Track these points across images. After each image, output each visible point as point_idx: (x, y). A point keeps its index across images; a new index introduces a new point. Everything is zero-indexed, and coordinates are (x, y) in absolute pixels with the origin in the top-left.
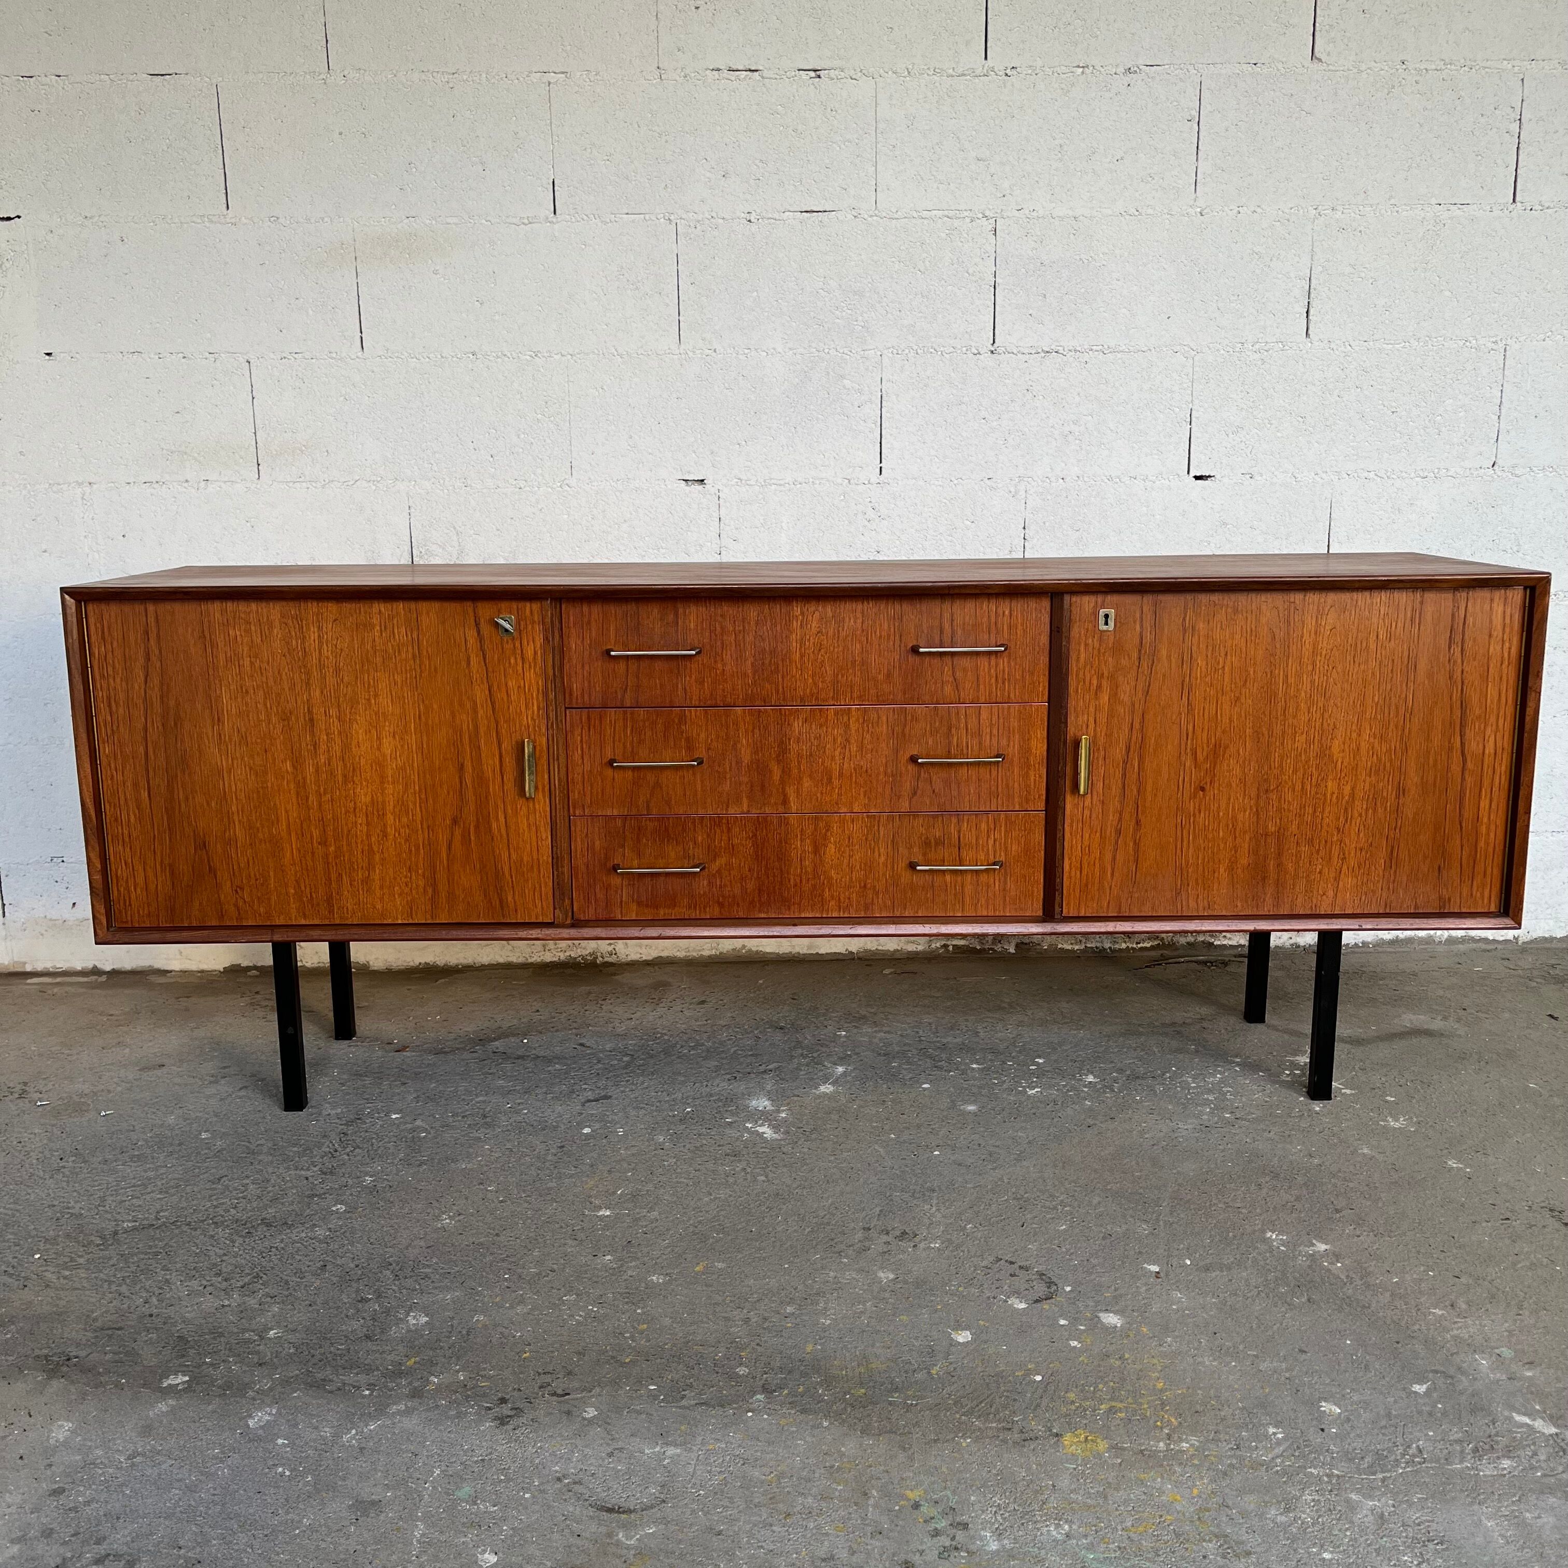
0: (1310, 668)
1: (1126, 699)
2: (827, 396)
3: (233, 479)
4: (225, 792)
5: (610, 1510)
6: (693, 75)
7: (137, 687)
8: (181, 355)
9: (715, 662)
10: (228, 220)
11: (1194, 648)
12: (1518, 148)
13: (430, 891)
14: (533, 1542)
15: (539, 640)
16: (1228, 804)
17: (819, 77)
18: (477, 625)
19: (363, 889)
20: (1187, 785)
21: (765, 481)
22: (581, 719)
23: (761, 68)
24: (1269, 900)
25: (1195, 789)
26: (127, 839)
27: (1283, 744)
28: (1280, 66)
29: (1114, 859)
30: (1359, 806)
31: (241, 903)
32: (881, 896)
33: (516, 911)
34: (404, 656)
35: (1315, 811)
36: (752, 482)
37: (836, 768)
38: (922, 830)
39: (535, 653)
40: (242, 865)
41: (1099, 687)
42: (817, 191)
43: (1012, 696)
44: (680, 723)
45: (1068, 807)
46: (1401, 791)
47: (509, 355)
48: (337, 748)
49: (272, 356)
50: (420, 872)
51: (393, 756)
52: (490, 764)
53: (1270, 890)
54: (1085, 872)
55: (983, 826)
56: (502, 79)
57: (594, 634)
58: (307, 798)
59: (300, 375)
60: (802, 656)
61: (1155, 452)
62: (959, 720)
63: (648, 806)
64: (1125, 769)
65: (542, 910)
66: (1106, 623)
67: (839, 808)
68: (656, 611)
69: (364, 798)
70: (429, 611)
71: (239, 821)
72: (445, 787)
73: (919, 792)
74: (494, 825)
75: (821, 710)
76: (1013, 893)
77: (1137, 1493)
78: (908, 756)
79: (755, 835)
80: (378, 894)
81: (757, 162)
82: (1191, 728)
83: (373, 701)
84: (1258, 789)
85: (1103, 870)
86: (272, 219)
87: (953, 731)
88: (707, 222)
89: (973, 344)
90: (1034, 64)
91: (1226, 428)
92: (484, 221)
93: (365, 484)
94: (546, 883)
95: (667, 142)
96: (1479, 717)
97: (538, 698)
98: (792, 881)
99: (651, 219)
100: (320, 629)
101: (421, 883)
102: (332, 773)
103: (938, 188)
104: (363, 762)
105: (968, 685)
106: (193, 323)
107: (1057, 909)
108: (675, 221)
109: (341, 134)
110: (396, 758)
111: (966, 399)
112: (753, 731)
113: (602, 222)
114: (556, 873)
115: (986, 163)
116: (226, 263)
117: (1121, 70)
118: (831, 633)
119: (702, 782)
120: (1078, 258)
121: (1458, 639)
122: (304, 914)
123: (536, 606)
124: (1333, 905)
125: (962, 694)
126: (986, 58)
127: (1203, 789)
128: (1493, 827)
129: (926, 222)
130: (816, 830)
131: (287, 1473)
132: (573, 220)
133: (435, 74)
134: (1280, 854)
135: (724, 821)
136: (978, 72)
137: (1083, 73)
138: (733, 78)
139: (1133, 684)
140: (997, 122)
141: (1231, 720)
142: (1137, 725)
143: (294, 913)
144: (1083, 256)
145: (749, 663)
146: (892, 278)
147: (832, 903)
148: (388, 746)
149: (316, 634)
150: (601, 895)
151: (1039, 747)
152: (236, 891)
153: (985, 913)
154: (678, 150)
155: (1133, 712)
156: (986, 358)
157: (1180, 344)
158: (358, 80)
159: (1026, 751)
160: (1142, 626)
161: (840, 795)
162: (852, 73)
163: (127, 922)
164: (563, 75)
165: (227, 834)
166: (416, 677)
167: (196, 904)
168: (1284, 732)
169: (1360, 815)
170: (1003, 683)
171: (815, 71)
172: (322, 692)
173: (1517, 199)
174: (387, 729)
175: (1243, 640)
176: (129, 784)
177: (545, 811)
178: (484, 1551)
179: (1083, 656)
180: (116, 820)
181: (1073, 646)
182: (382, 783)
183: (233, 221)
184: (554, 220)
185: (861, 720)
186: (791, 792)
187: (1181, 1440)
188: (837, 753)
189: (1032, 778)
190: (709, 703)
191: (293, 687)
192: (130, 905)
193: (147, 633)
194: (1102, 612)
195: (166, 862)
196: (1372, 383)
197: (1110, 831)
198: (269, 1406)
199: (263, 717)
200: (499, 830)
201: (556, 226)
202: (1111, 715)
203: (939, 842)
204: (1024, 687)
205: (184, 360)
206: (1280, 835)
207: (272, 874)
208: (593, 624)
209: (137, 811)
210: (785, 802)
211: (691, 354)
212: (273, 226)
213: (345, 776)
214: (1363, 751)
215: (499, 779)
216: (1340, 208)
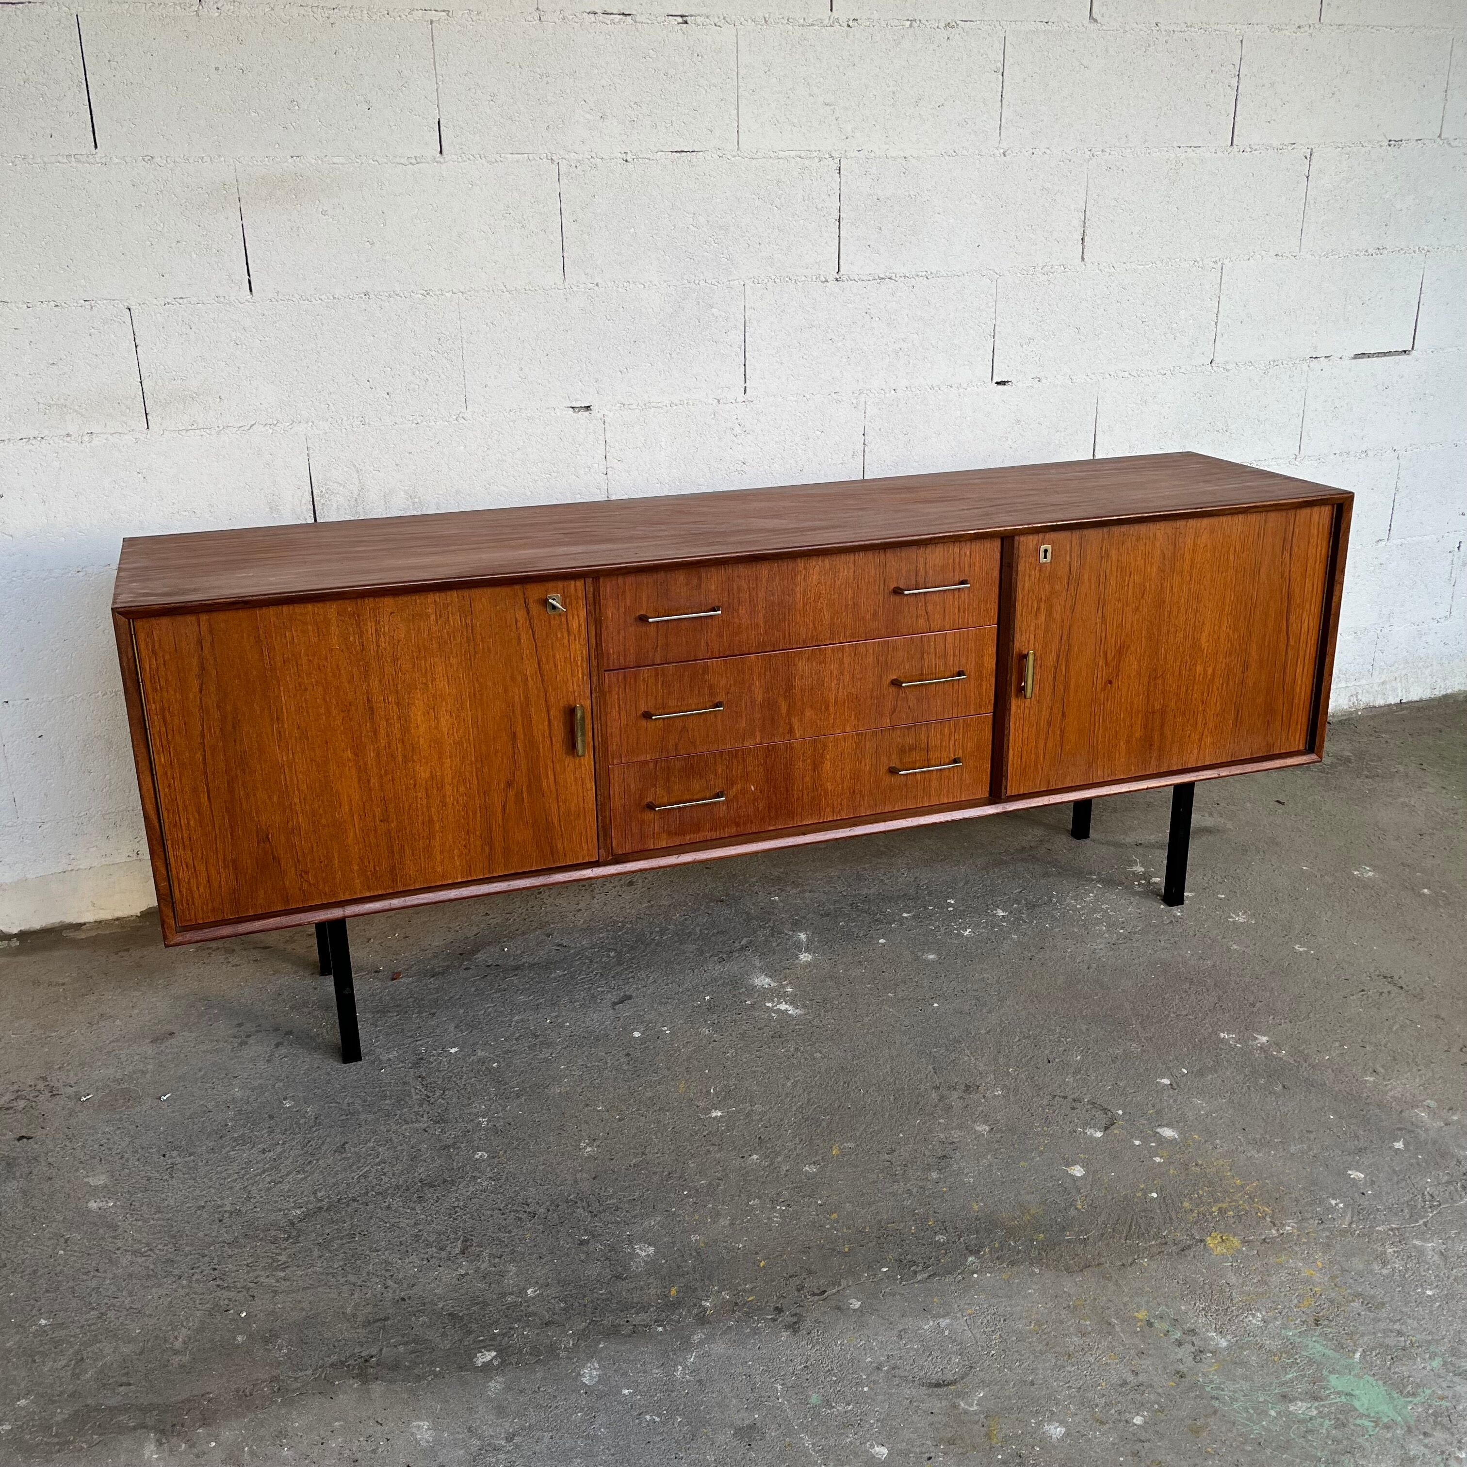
0: (1188, 578)
1: (1058, 617)
2: (698, 323)
3: (120, 431)
4: (287, 786)
5: (938, 1385)
6: (571, 17)
7: (191, 696)
8: (53, 304)
9: (733, 617)
10: (98, 160)
11: (1108, 571)
12: (1236, 100)
13: (487, 849)
14: (903, 1428)
15: (583, 613)
16: (1128, 691)
17: (686, 22)
18: (527, 605)
19: (424, 856)
20: (1099, 680)
21: (645, 405)
22: (618, 680)
23: (634, 12)
24: (1154, 762)
25: (1105, 683)
26: (187, 843)
27: (1167, 640)
28: (1066, 25)
29: (1046, 744)
30: (1218, 681)
31: (305, 886)
32: (866, 798)
33: (565, 855)
34: (459, 640)
35: (1187, 690)
36: (634, 407)
37: (832, 697)
38: (899, 740)
39: (580, 626)
40: (306, 851)
41: (1039, 609)
42: (686, 132)
43: (970, 621)
44: (704, 674)
45: (1013, 708)
46: (1246, 666)
47: (401, 294)
48: (397, 732)
49: (155, 301)
50: (478, 833)
51: (451, 732)
52: (540, 728)
53: (1155, 754)
54: (1024, 760)
55: (946, 731)
56: (383, 15)
57: (628, 603)
58: (369, 781)
59: (186, 320)
60: (804, 605)
61: (966, 363)
62: (929, 646)
63: (676, 749)
64: (1055, 674)
65: (589, 850)
66: (1045, 557)
67: (835, 730)
68: (682, 578)
69: (423, 773)
70: (483, 598)
71: (302, 810)
72: (500, 755)
73: (898, 709)
74: (545, 783)
75: (820, 650)
76: (967, 782)
77: (1283, 1275)
78: (889, 681)
79: (765, 762)
80: (438, 859)
81: (632, 103)
82: (1103, 635)
83: (430, 685)
84: (1149, 677)
85: (1037, 755)
86: (146, 158)
87: (925, 655)
88: (587, 161)
89: (822, 273)
90: (872, 17)
91: (1020, 340)
92: (371, 161)
93: (261, 428)
94: (591, 827)
95: (548, 83)
96: (1299, 606)
97: (582, 666)
98: (796, 796)
99: (534, 159)
100: (377, 622)
101: (479, 843)
102: (393, 756)
103: (792, 130)
104: (422, 741)
105: (937, 616)
106: (64, 269)
107: (1003, 791)
108: (557, 161)
109: (217, 69)
110: (453, 734)
111: (816, 323)
112: (765, 674)
113: (488, 162)
114: (600, 818)
115: (832, 107)
116: (98, 206)
117: (942, 25)
118: (828, 583)
119: (722, 721)
120: (907, 194)
121: (1288, 546)
122: (368, 887)
123: (580, 584)
124: (1197, 760)
125: (932, 625)
126: (831, 10)
127: (1110, 682)
128: (1304, 688)
129: (781, 161)
130: (815, 750)
131: (657, 1419)
132: (460, 160)
133: (315, 9)
134: (1162, 726)
135: (740, 753)
136: (826, 22)
137: (911, 26)
138: (608, 22)
139: (1063, 603)
140: (841, 70)
141: (1132, 626)
142: (1065, 637)
143: (358, 886)
144: (912, 193)
145: (761, 615)
146: (753, 213)
147: (828, 810)
148: (445, 723)
149: (374, 628)
150: (635, 830)
151: (990, 662)
152: (301, 875)
153: (946, 801)
154: (558, 92)
155: (1062, 627)
156: (832, 284)
157: (988, 269)
158: (233, 12)
159: (980, 666)
160: (1071, 556)
161: (835, 719)
162: (716, 20)
163: (191, 920)
164: (444, 14)
165: (290, 824)
166: (470, 659)
167: (261, 893)
168: (1169, 631)
169: (1218, 689)
170: (964, 612)
171: (682, 16)
172: (380, 682)
173: (1235, 142)
174: (444, 709)
175: (1143, 561)
176: (187, 789)
177: (589, 765)
178: (872, 1446)
179: (1027, 585)
180: (175, 825)
181: (1020, 578)
182: (440, 758)
183: (103, 161)
184: (442, 160)
185: (853, 655)
186: (795, 721)
187: (1284, 1225)
188: (833, 684)
189: (984, 687)
190: (727, 653)
191: (351, 679)
192: (193, 903)
193: (200, 642)
194: (1043, 548)
195: (229, 857)
196: (1129, 298)
197: (1043, 723)
198: (588, 1361)
199: (322, 711)
200: (549, 787)
201: (444, 166)
202: (1046, 631)
203: (912, 748)
204: (979, 614)
205: (56, 309)
206: (1163, 712)
207: (336, 855)
208: (628, 594)
209: (197, 816)
210: (791, 731)
211: (575, 289)
212: (148, 166)
213: (405, 756)
214: (1222, 640)
215: (549, 742)
216: (1108, 150)
